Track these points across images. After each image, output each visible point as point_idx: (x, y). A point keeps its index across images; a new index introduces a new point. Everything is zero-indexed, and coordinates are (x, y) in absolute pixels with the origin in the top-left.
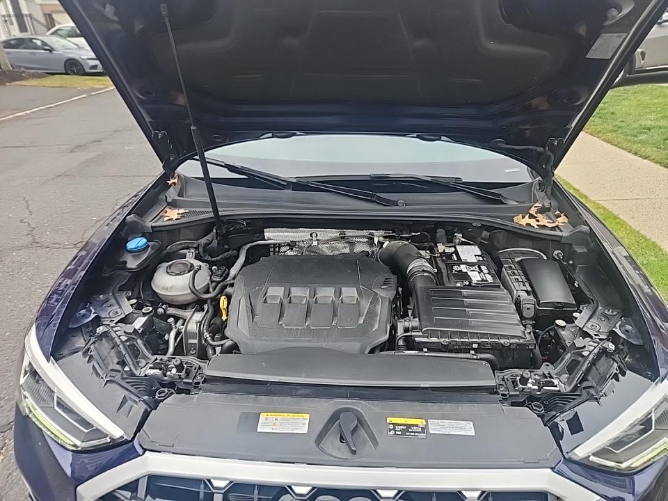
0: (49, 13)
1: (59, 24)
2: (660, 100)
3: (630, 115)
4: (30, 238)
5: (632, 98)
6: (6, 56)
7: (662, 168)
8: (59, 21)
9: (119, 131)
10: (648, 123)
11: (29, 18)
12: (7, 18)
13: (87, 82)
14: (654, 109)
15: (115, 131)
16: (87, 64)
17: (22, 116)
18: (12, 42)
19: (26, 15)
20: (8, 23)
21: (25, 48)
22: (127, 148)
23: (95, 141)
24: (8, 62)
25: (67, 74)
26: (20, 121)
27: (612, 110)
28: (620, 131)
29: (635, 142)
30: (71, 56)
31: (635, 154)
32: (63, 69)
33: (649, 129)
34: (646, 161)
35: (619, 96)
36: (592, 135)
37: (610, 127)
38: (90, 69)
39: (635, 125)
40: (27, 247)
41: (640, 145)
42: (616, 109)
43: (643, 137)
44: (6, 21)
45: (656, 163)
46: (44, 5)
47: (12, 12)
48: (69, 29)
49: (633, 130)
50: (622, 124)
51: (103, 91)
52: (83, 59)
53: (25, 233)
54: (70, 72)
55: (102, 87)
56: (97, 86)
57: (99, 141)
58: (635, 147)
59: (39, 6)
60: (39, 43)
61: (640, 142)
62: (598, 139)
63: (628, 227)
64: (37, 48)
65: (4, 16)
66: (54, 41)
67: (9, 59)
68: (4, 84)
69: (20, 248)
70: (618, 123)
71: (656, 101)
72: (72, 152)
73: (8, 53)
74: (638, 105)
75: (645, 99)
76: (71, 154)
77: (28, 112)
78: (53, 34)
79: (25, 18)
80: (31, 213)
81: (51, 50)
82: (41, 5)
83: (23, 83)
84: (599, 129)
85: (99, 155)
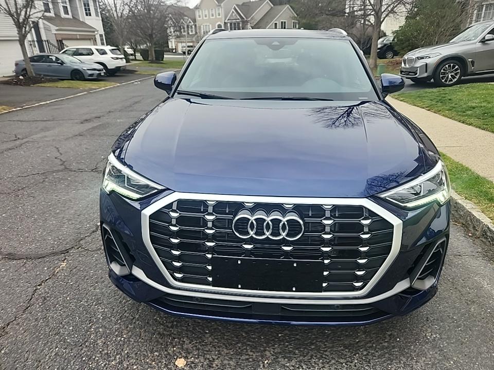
0: (60, 39)
1: (68, 47)
2: (484, 92)
3: (461, 100)
4: (63, 167)
5: (465, 90)
6: (31, 67)
7: (480, 130)
8: (67, 45)
9: (112, 112)
10: (474, 105)
11: (47, 43)
12: (32, 43)
13: (86, 85)
14: (479, 97)
15: (109, 112)
16: (87, 73)
17: (44, 104)
18: (35, 58)
19: (45, 41)
20: (32, 46)
21: (43, 62)
22: (119, 121)
23: (96, 117)
24: (32, 70)
25: (72, 80)
26: (44, 107)
27: (450, 98)
28: (454, 109)
29: (463, 116)
30: (76, 67)
31: (463, 122)
32: (70, 76)
33: (474, 108)
34: (470, 126)
35: (456, 90)
36: (435, 113)
37: (448, 108)
38: (89, 76)
39: (464, 106)
40: (62, 171)
41: (466, 117)
42: (452, 97)
43: (469, 112)
44: (31, 45)
45: (476, 127)
46: (57, 34)
47: (35, 39)
48: (75, 50)
49: (463, 108)
50: (456, 106)
51: (97, 90)
52: (84, 70)
53: (60, 164)
54: (74, 78)
55: (97, 87)
56: (93, 87)
57: (99, 118)
58: (462, 119)
59: (54, 35)
60: (54, 59)
61: (466, 115)
62: (438, 115)
63: (452, 160)
64: (52, 62)
65: (30, 41)
66: (64, 58)
67: (33, 69)
68: (29, 85)
69: (58, 171)
70: (453, 105)
71: (481, 92)
72: (82, 123)
73: (33, 65)
74: (469, 95)
75: (474, 91)
76: (82, 125)
77: (48, 102)
78: (63, 53)
79: (44, 43)
80: (61, 154)
81: (62, 63)
82: (55, 34)
83: (43, 85)
84: (440, 109)
85: (100, 125)
